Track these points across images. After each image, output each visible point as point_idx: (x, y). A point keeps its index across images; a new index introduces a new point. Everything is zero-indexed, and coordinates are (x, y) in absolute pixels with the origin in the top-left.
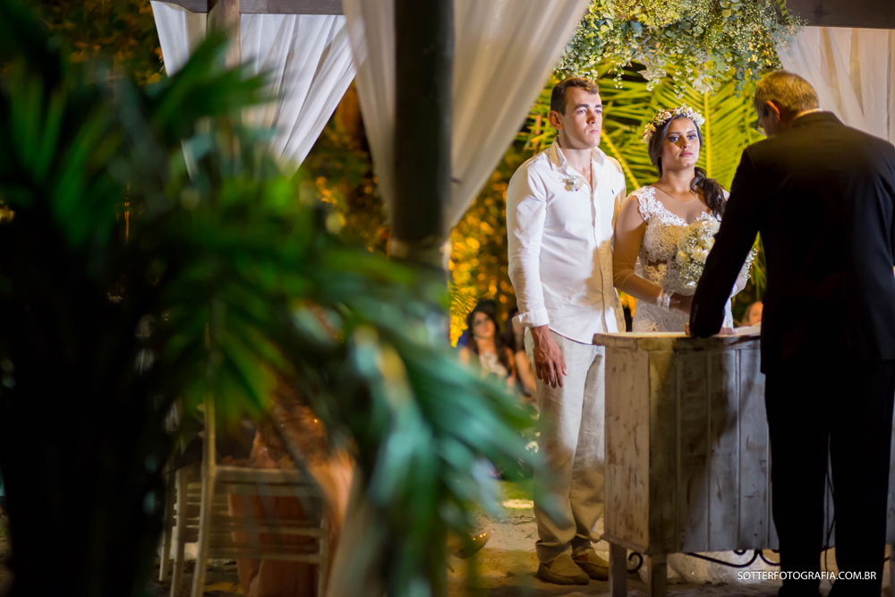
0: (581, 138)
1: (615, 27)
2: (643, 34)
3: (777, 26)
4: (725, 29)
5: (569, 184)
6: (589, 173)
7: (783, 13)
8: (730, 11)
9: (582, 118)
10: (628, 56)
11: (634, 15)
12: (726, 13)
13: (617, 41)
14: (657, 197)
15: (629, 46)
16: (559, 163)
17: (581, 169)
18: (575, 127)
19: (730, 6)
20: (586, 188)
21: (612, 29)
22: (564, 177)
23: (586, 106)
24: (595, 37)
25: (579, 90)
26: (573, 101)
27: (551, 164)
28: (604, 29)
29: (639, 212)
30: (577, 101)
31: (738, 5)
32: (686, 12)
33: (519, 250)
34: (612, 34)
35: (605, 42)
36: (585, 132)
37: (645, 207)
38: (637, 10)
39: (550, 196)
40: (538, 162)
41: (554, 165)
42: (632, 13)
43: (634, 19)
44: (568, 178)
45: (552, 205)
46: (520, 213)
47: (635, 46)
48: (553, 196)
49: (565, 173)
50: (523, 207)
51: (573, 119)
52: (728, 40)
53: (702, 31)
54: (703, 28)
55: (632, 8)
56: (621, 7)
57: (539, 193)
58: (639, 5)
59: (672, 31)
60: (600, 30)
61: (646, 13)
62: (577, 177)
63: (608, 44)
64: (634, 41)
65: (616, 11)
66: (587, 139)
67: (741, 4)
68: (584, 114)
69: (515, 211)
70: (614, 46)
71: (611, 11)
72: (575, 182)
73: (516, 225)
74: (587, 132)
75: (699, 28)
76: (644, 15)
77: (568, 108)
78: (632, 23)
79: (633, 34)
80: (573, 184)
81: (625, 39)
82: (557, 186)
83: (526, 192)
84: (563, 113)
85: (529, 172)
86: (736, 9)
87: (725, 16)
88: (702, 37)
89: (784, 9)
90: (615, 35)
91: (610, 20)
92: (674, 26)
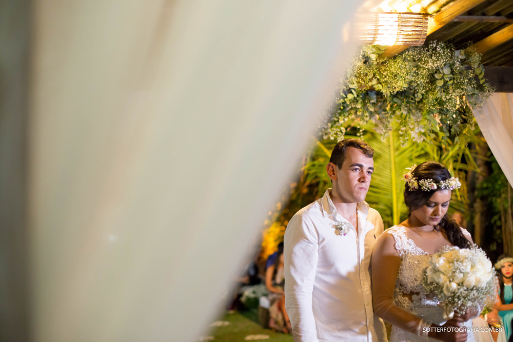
0: (351, 192)
1: (358, 96)
2: (377, 101)
3: (476, 91)
4: (439, 95)
5: (338, 229)
6: (355, 220)
7: (482, 82)
8: (442, 81)
9: (355, 176)
10: (367, 116)
11: (372, 86)
12: (439, 83)
13: (359, 106)
14: (409, 236)
15: (368, 109)
16: (330, 212)
17: (348, 216)
18: (348, 181)
19: (443, 77)
20: (352, 233)
21: (356, 96)
22: (334, 223)
23: (361, 166)
24: (343, 103)
25: (357, 151)
26: (351, 159)
27: (322, 212)
28: (350, 96)
29: (396, 249)
30: (354, 161)
31: (449, 76)
32: (411, 82)
33: (295, 287)
34: (355, 100)
35: (350, 107)
36: (355, 187)
37: (400, 245)
38: (374, 82)
39: (321, 240)
40: (311, 210)
41: (325, 213)
42: (370, 84)
43: (372, 89)
44: (337, 224)
45: (323, 248)
46: (295, 254)
47: (372, 109)
48: (323, 240)
49: (335, 220)
50: (298, 249)
51: (348, 174)
52: (441, 103)
53: (421, 97)
54: (423, 95)
55: (371, 80)
56: (362, 79)
57: (311, 236)
58: (376, 78)
59: (398, 98)
60: (346, 97)
61: (381, 83)
62: (345, 223)
63: (352, 108)
64: (371, 105)
65: (358, 82)
66: (355, 194)
67: (451, 76)
68: (358, 172)
69: (291, 252)
70: (356, 110)
71: (355, 82)
72: (343, 228)
73: (291, 263)
74: (356, 189)
75: (419, 95)
76: (380, 85)
77: (345, 164)
78: (369, 92)
79: (370, 100)
80: (341, 229)
81: (364, 104)
82: (328, 231)
83: (300, 236)
84: (340, 167)
85: (303, 218)
86: (448, 80)
87: (438, 85)
88: (421, 101)
89: (482, 79)
90: (357, 101)
91: (354, 89)
92: (401, 94)
